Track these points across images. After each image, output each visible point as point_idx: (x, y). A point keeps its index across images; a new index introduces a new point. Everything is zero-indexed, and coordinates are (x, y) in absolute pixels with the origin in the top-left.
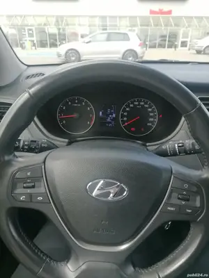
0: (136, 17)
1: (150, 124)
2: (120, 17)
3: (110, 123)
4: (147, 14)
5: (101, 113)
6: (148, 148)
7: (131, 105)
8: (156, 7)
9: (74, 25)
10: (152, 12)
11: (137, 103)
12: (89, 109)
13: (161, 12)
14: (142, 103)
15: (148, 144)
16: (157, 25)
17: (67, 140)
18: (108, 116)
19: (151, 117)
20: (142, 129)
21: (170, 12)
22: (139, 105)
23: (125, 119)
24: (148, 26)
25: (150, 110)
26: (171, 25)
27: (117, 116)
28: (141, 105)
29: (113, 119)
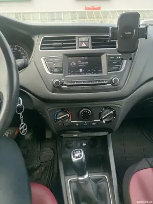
0: (75, 12)
2: (64, 13)
4: (83, 10)
8: (89, 5)
9: (30, 19)
10: (87, 9)
13: (93, 8)
16: (91, 18)
21: (99, 8)
24: (84, 18)
26: (101, 18)
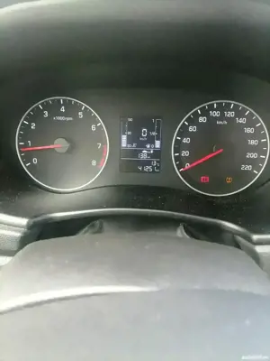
1: (249, 168)
3: (148, 163)
5: (124, 138)
6: (259, 249)
7: (202, 119)
11: (216, 114)
12: (93, 128)
14: (230, 114)
15: (255, 237)
17: (24, 221)
18: (142, 145)
19: (253, 149)
20: (229, 180)
22: (222, 117)
23: (185, 153)
25: (249, 130)
27: (166, 145)
28: (229, 119)
29: (157, 154)
